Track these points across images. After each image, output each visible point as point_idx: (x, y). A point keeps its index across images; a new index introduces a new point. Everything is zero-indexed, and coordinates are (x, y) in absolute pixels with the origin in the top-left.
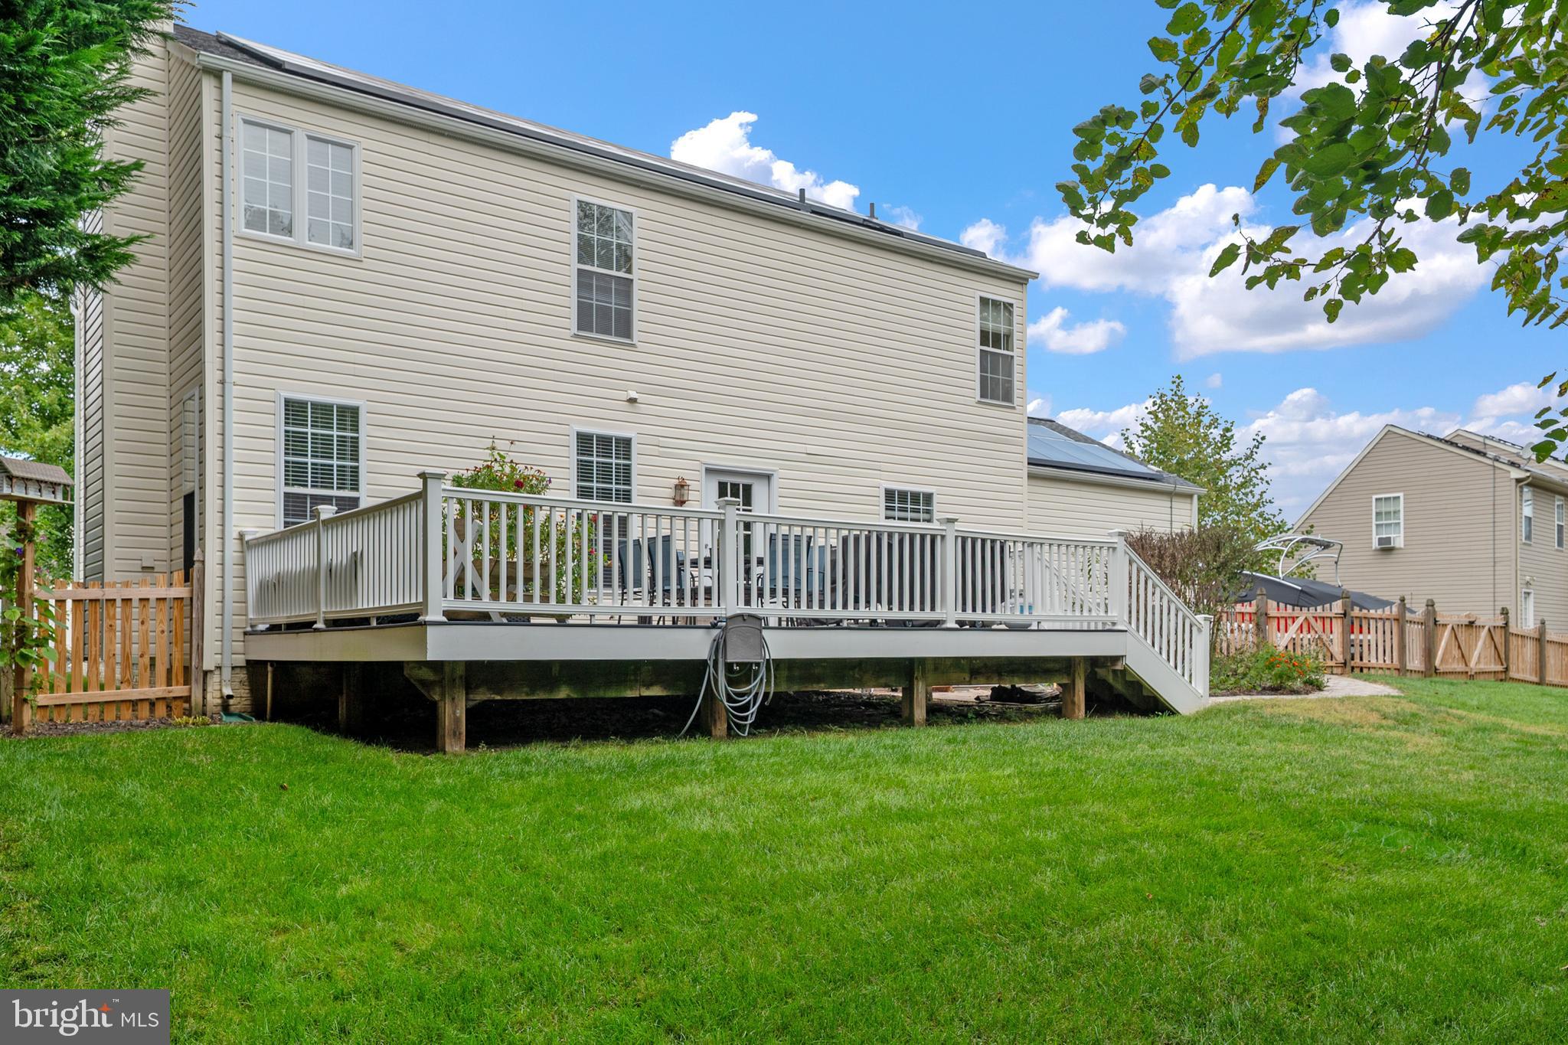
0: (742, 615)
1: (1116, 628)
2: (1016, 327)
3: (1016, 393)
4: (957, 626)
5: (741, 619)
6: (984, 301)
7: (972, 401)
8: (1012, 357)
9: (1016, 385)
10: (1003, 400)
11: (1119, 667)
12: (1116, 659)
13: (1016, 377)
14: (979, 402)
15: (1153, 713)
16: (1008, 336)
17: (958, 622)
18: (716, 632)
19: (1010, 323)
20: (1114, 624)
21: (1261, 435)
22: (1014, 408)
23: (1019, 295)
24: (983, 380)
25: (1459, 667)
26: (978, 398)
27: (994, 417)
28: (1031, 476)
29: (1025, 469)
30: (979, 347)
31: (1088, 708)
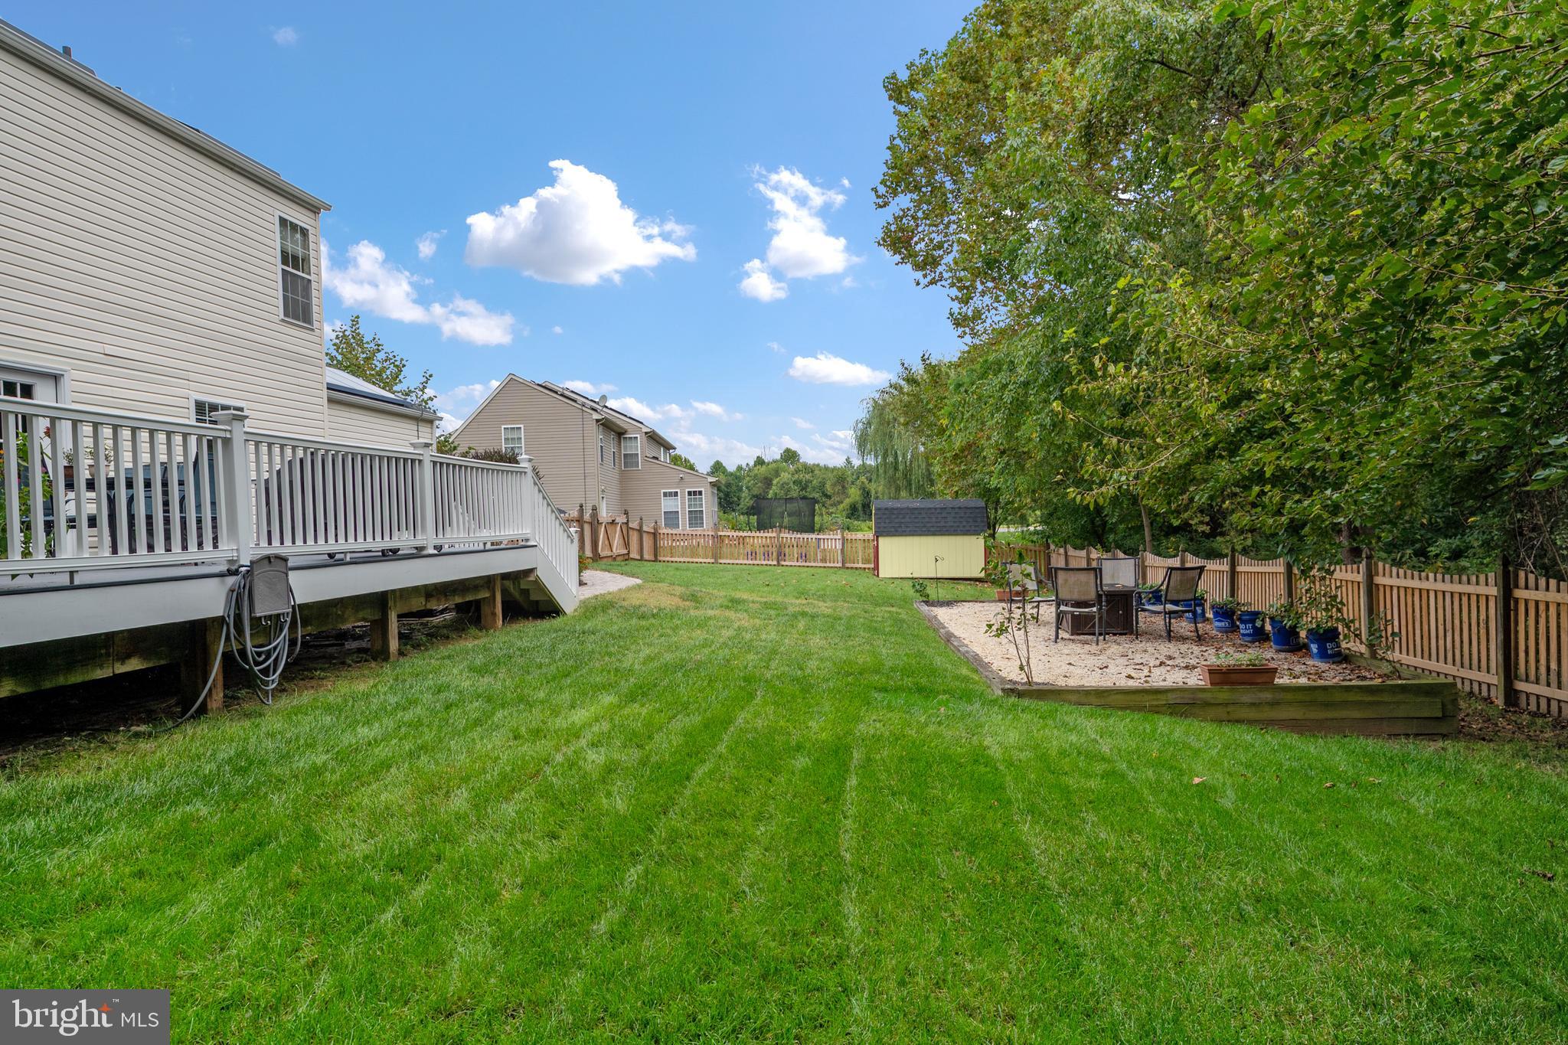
0: (268, 558)
1: (529, 543)
2: (312, 253)
3: (315, 316)
4: (436, 552)
5: (266, 562)
6: (283, 222)
7: (276, 319)
8: (310, 281)
9: (315, 309)
10: (304, 322)
11: (532, 578)
12: (531, 571)
13: (315, 301)
14: (283, 320)
15: (549, 616)
16: (306, 259)
17: (435, 547)
18: (231, 581)
19: (306, 246)
20: (527, 540)
21: (429, 373)
22: (313, 330)
23: (312, 222)
24: (285, 298)
25: (609, 553)
26: (282, 316)
27: (293, 336)
28: (330, 401)
29: (325, 393)
30: (280, 266)
31: (504, 618)
